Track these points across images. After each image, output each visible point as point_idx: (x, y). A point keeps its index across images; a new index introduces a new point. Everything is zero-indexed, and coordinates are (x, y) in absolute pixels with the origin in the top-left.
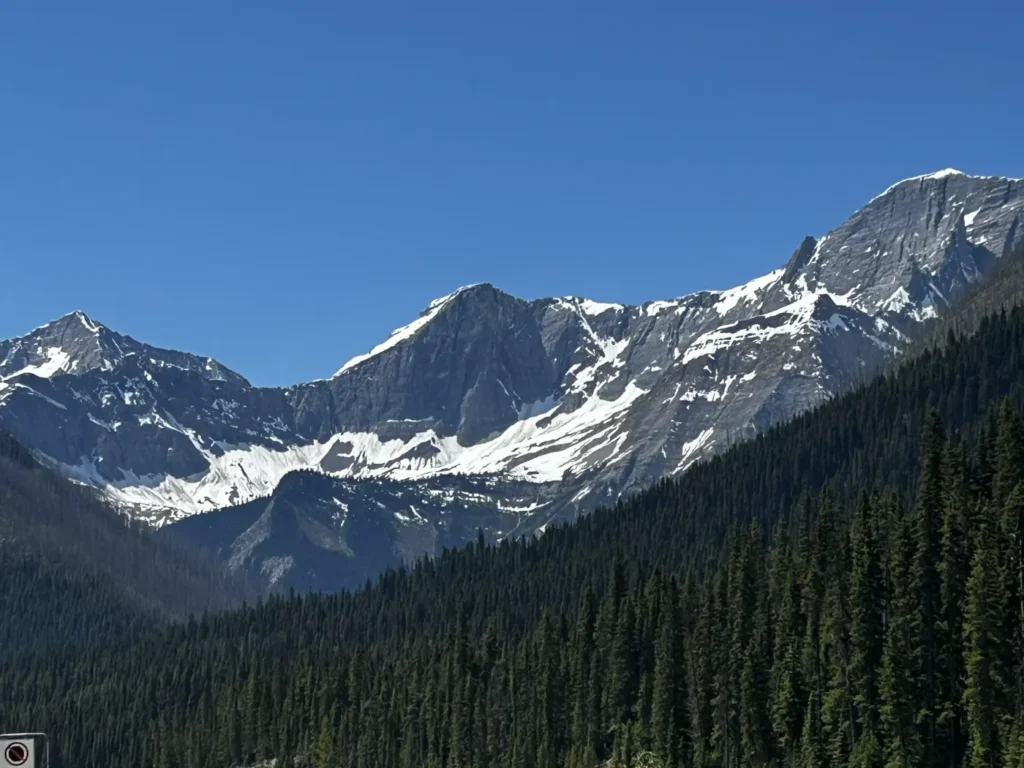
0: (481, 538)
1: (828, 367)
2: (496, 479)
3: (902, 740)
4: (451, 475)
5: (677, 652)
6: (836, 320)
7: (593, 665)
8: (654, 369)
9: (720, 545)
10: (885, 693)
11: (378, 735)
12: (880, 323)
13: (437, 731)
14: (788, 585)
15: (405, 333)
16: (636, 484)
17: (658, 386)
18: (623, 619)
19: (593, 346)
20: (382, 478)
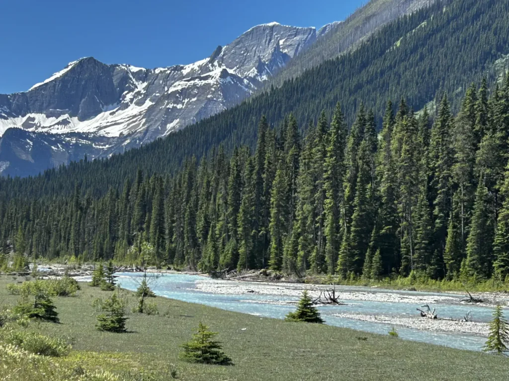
0: (86, 158)
1: (225, 97)
2: (93, 135)
3: (246, 241)
4: (74, 132)
5: (161, 205)
6: (229, 79)
7: (128, 209)
8: (158, 95)
9: (180, 164)
10: (240, 223)
11: (41, 233)
12: (246, 81)
13: (65, 233)
14: (205, 181)
15: (58, 75)
16: (148, 139)
17: (158, 101)
18: (141, 192)
19: (133, 84)
20: (47, 132)
